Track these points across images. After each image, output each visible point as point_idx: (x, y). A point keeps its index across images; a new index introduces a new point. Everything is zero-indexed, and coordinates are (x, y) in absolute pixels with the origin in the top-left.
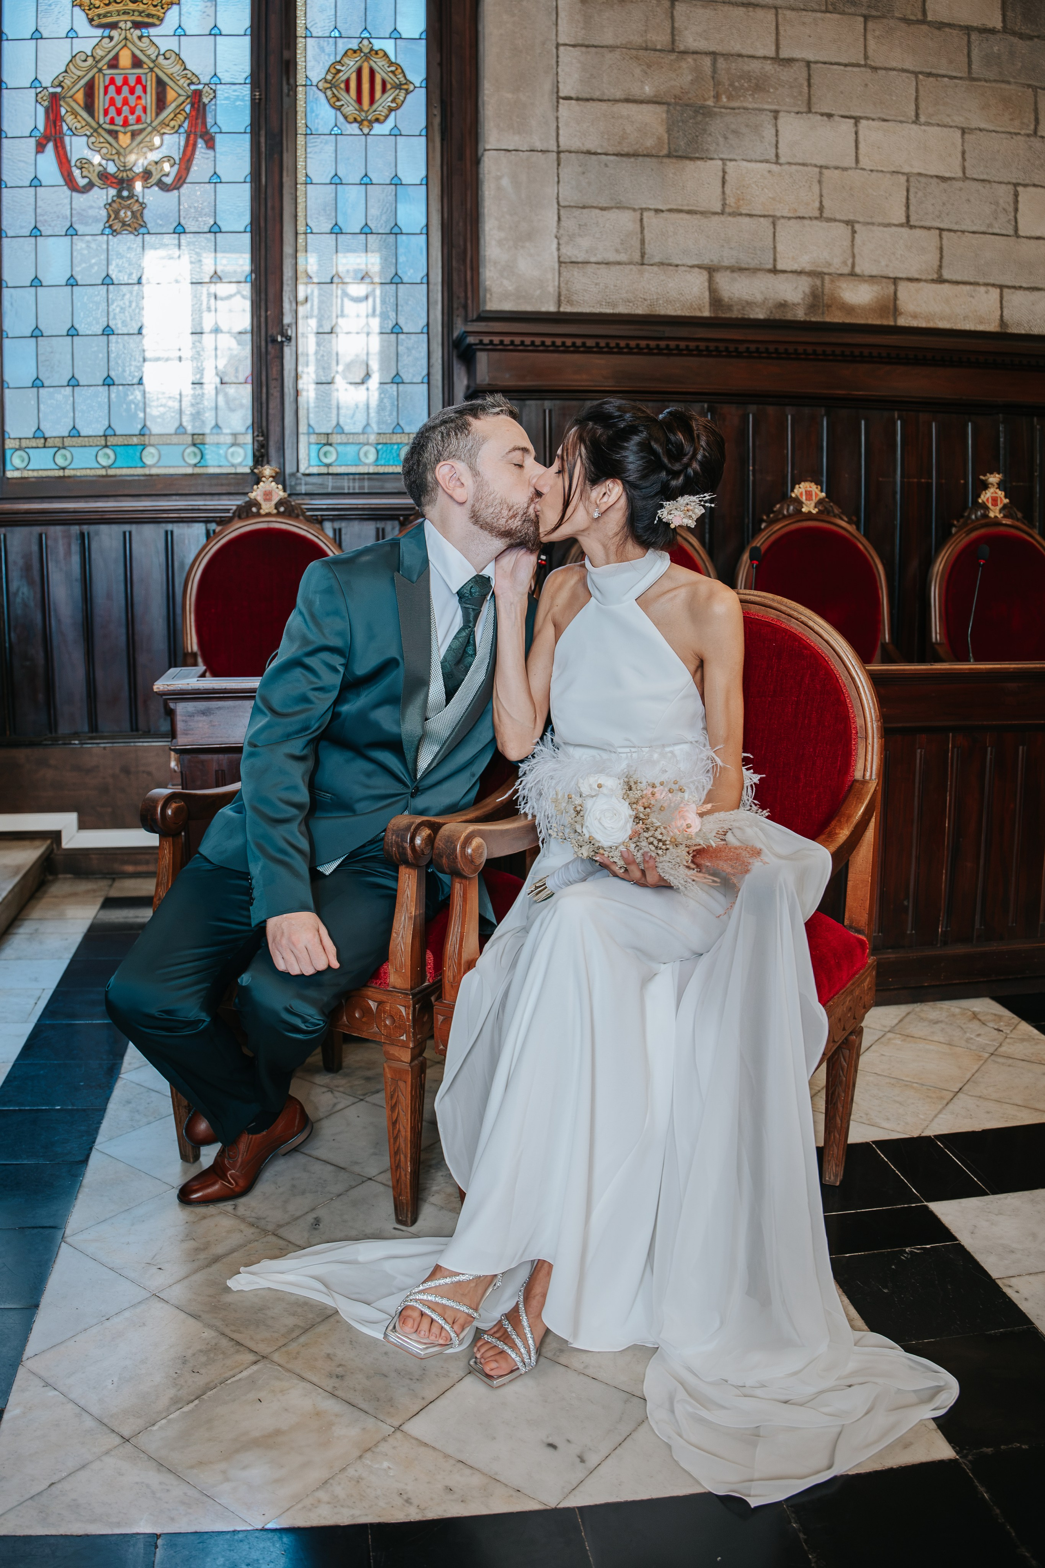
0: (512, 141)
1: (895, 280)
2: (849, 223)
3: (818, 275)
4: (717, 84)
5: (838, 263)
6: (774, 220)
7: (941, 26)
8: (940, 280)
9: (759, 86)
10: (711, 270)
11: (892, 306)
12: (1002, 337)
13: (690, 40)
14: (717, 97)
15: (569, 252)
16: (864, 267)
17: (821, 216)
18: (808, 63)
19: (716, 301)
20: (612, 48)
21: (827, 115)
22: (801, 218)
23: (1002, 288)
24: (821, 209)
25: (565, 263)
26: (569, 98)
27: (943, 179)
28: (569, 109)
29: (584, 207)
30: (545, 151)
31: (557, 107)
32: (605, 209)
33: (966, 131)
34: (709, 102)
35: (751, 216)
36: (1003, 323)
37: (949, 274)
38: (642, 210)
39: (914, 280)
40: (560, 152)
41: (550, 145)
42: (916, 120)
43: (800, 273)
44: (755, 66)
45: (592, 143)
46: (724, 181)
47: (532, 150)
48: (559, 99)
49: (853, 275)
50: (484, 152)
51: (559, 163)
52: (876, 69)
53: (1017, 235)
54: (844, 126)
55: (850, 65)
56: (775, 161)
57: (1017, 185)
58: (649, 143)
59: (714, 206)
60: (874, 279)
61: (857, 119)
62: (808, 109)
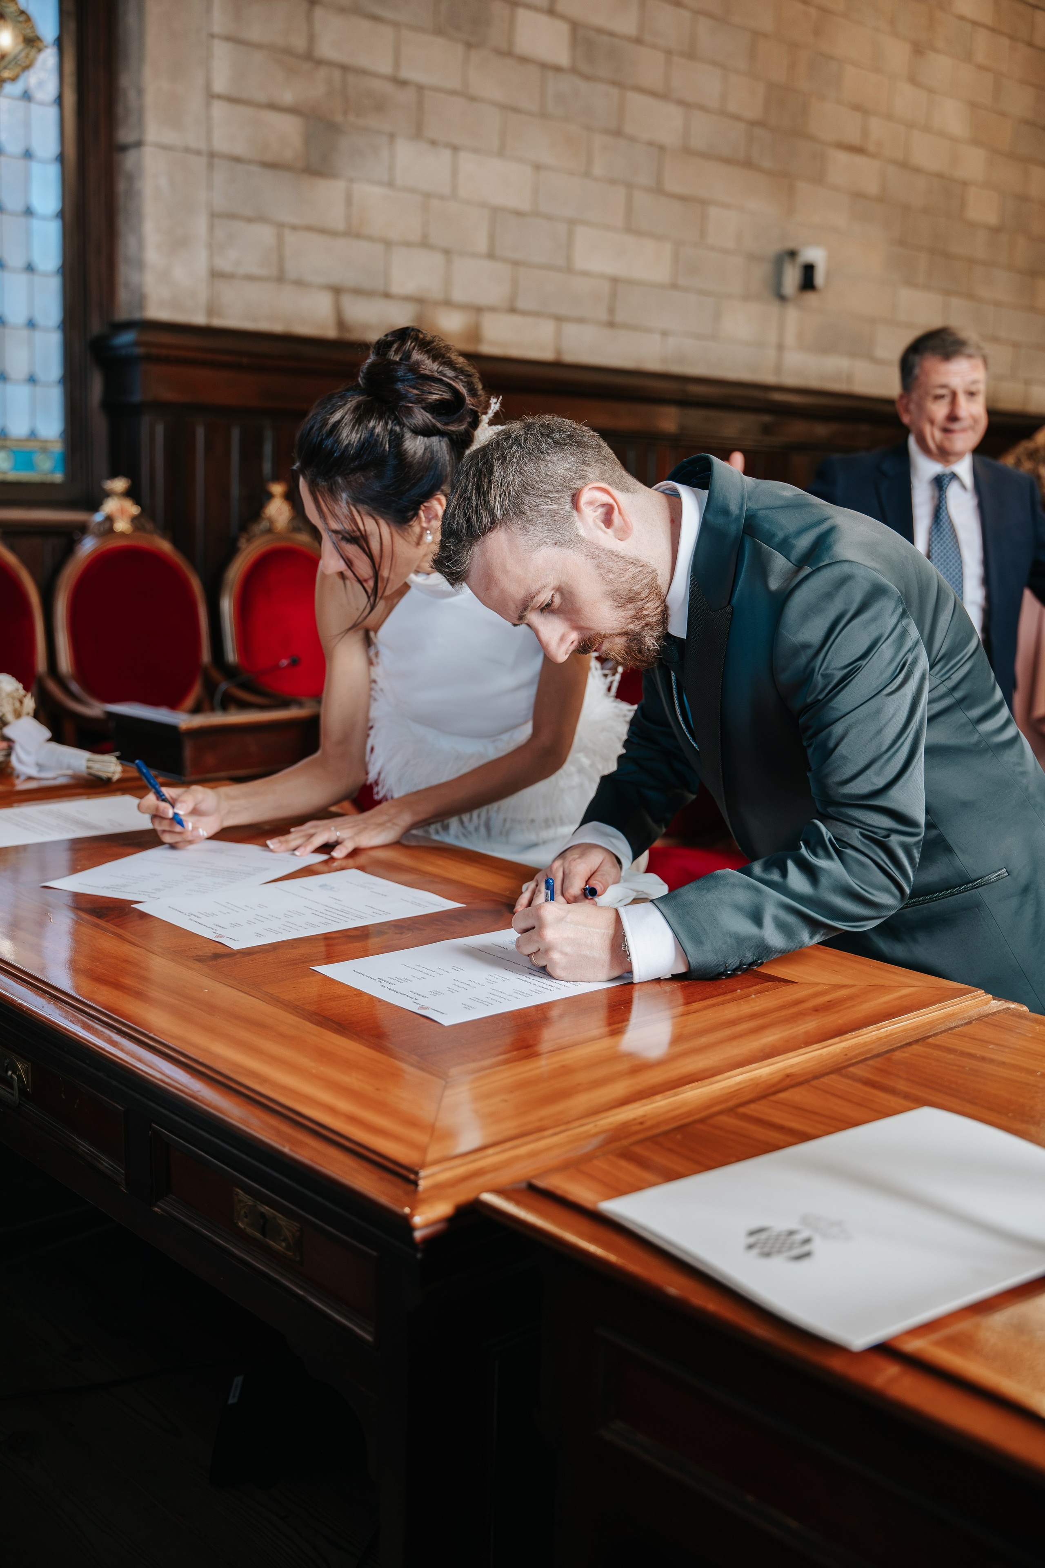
0: (169, 137)
1: (479, 310)
2: (447, 252)
3: (419, 301)
4: (346, 99)
5: (435, 291)
6: (388, 244)
7: (524, 60)
8: (513, 310)
9: (380, 106)
10: (337, 291)
11: (475, 334)
12: (557, 365)
13: (326, 49)
14: (345, 113)
15: (224, 264)
16: (458, 295)
17: (425, 244)
18: (420, 88)
19: (341, 324)
20: (259, 46)
21: (433, 143)
22: (408, 244)
23: (559, 319)
24: (425, 236)
25: (216, 275)
26: (219, 97)
27: (519, 214)
28: (219, 109)
29: (232, 216)
30: (198, 153)
31: (208, 105)
32: (250, 220)
33: (538, 167)
34: (339, 118)
35: (370, 239)
36: (558, 351)
37: (521, 304)
38: (281, 226)
39: (493, 309)
40: (212, 155)
41: (203, 146)
42: (501, 153)
43: (407, 299)
44: (377, 85)
45: (239, 149)
46: (349, 201)
47: (187, 150)
48: (211, 96)
49: (448, 303)
50: (139, 144)
51: (210, 167)
52: (472, 99)
53: (569, 269)
54: (446, 155)
55: (453, 93)
56: (391, 184)
57: (572, 222)
58: (288, 155)
59: (341, 226)
60: (463, 307)
61: (455, 149)
62: (418, 133)
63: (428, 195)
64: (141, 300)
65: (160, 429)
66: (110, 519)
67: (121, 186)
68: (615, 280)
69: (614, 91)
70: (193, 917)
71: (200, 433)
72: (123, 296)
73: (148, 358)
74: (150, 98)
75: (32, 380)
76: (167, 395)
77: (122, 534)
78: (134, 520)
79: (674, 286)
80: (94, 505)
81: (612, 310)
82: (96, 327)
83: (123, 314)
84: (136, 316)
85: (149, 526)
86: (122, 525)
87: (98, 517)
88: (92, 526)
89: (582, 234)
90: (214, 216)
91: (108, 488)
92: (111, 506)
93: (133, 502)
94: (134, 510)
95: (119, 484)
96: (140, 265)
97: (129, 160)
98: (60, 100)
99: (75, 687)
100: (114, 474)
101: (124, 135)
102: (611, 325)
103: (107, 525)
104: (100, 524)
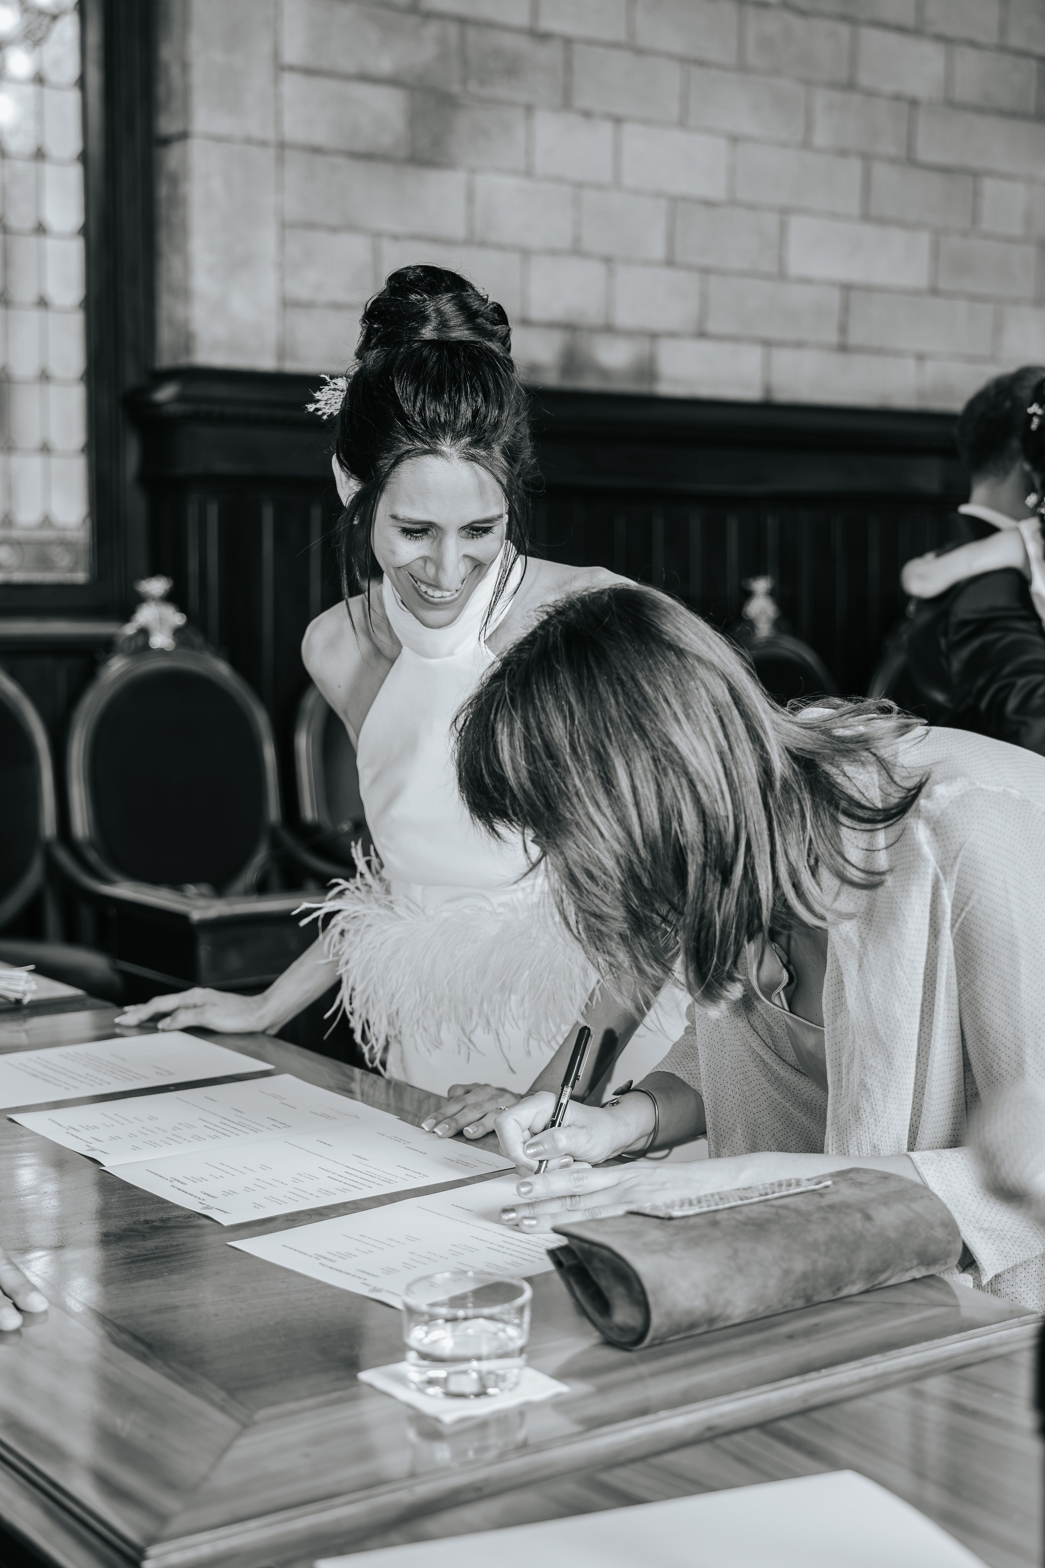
0: (224, 124)
1: (654, 336)
2: (608, 260)
3: (570, 327)
4: (465, 62)
5: (593, 315)
6: (525, 253)
8: (702, 334)
9: (512, 69)
11: (649, 368)
12: (767, 406)
14: (464, 81)
15: (299, 289)
16: (624, 318)
17: (577, 251)
18: (568, 42)
21: (587, 114)
22: (553, 252)
23: (767, 344)
24: (577, 240)
25: (287, 304)
26: (292, 68)
27: (708, 204)
28: (291, 84)
29: (310, 226)
30: (263, 144)
31: (276, 80)
32: (334, 229)
33: (734, 139)
34: (455, 88)
35: (500, 247)
36: (768, 389)
37: (712, 327)
38: (378, 235)
39: (673, 335)
40: (282, 146)
41: (270, 134)
42: (682, 123)
43: (552, 325)
44: (508, 41)
45: (320, 136)
46: (470, 198)
47: (248, 141)
48: (280, 68)
49: (609, 329)
50: (184, 136)
51: (280, 161)
52: (640, 52)
53: (782, 276)
54: (606, 129)
55: (615, 45)
56: (528, 173)
57: (785, 212)
58: (386, 140)
59: (459, 231)
60: (630, 334)
61: (618, 120)
62: (566, 103)
63: (579, 185)
64: (187, 341)
65: (213, 511)
66: (144, 632)
67: (163, 191)
68: (847, 288)
69: (844, 30)
70: (175, 1183)
71: (268, 515)
72: (165, 336)
73: (196, 418)
74: (198, 77)
75: (45, 449)
76: (223, 466)
77: (162, 652)
78: (178, 633)
79: (934, 291)
80: (126, 613)
81: (843, 329)
82: (131, 377)
83: (165, 360)
84: (183, 361)
85: (198, 640)
86: (161, 640)
87: (130, 629)
88: (120, 641)
89: (797, 225)
90: (284, 226)
91: (143, 591)
92: (146, 615)
93: (176, 608)
94: (178, 619)
95: (156, 586)
96: (185, 294)
97: (172, 158)
98: (82, 83)
99: (92, 856)
100: (154, 572)
101: (166, 125)
102: (843, 348)
103: (140, 641)
104: (131, 638)
